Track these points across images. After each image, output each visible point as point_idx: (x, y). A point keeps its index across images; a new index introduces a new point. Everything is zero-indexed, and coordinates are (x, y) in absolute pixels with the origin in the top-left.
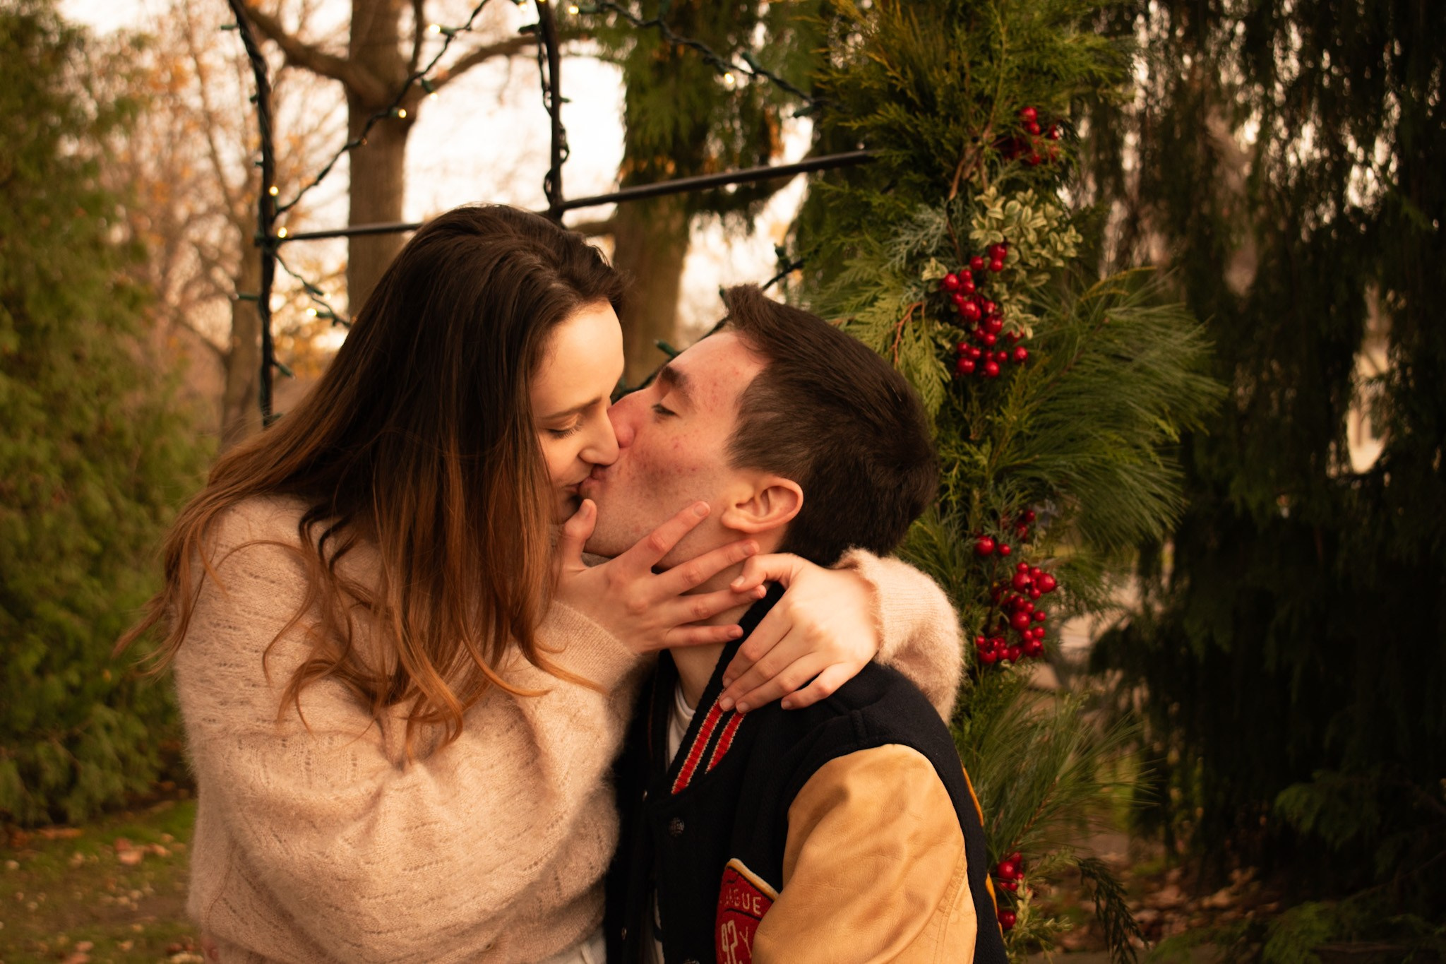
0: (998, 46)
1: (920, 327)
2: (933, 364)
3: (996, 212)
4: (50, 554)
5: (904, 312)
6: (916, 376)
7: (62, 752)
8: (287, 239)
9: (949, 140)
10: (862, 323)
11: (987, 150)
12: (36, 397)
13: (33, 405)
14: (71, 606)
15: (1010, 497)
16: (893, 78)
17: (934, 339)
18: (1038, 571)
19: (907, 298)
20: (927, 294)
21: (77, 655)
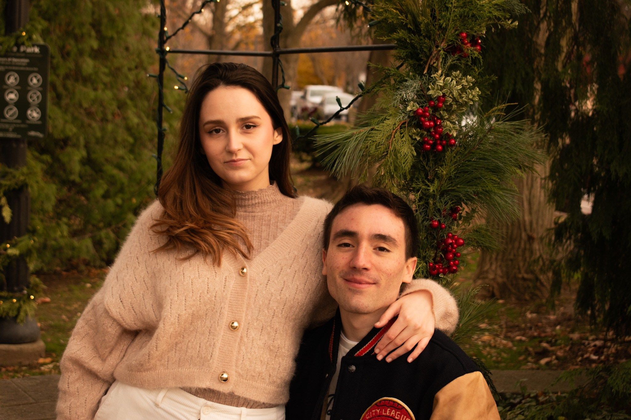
0: (450, 5)
1: (405, 131)
2: (409, 148)
3: (441, 83)
4: (111, 143)
5: (396, 126)
6: (399, 155)
7: (112, 235)
8: (169, 52)
9: (425, 47)
10: (378, 130)
11: (442, 52)
12: (106, 70)
13: (104, 74)
14: (120, 168)
15: (446, 203)
16: (401, 19)
17: (411, 137)
18: (456, 237)
19: (399, 119)
20: (409, 117)
21: (122, 190)
